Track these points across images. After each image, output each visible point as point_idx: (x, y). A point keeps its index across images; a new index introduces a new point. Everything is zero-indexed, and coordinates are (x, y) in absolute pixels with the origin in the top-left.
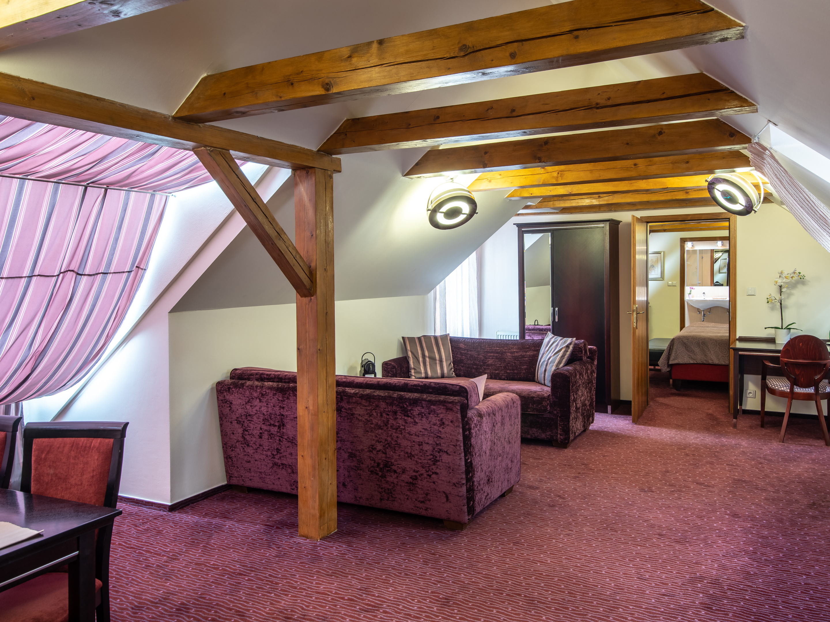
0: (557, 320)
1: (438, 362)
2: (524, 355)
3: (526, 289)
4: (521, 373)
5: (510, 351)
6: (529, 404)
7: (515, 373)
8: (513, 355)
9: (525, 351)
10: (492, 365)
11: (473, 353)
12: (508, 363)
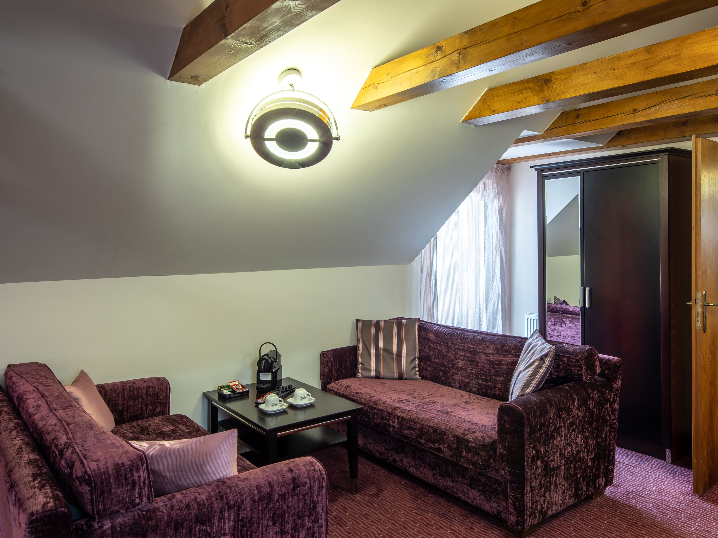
0: (587, 306)
1: (395, 357)
2: (501, 361)
3: (547, 258)
4: (495, 387)
5: (485, 351)
6: (463, 451)
7: (488, 386)
8: (489, 358)
9: (503, 354)
10: (462, 369)
11: (443, 349)
12: (481, 370)
